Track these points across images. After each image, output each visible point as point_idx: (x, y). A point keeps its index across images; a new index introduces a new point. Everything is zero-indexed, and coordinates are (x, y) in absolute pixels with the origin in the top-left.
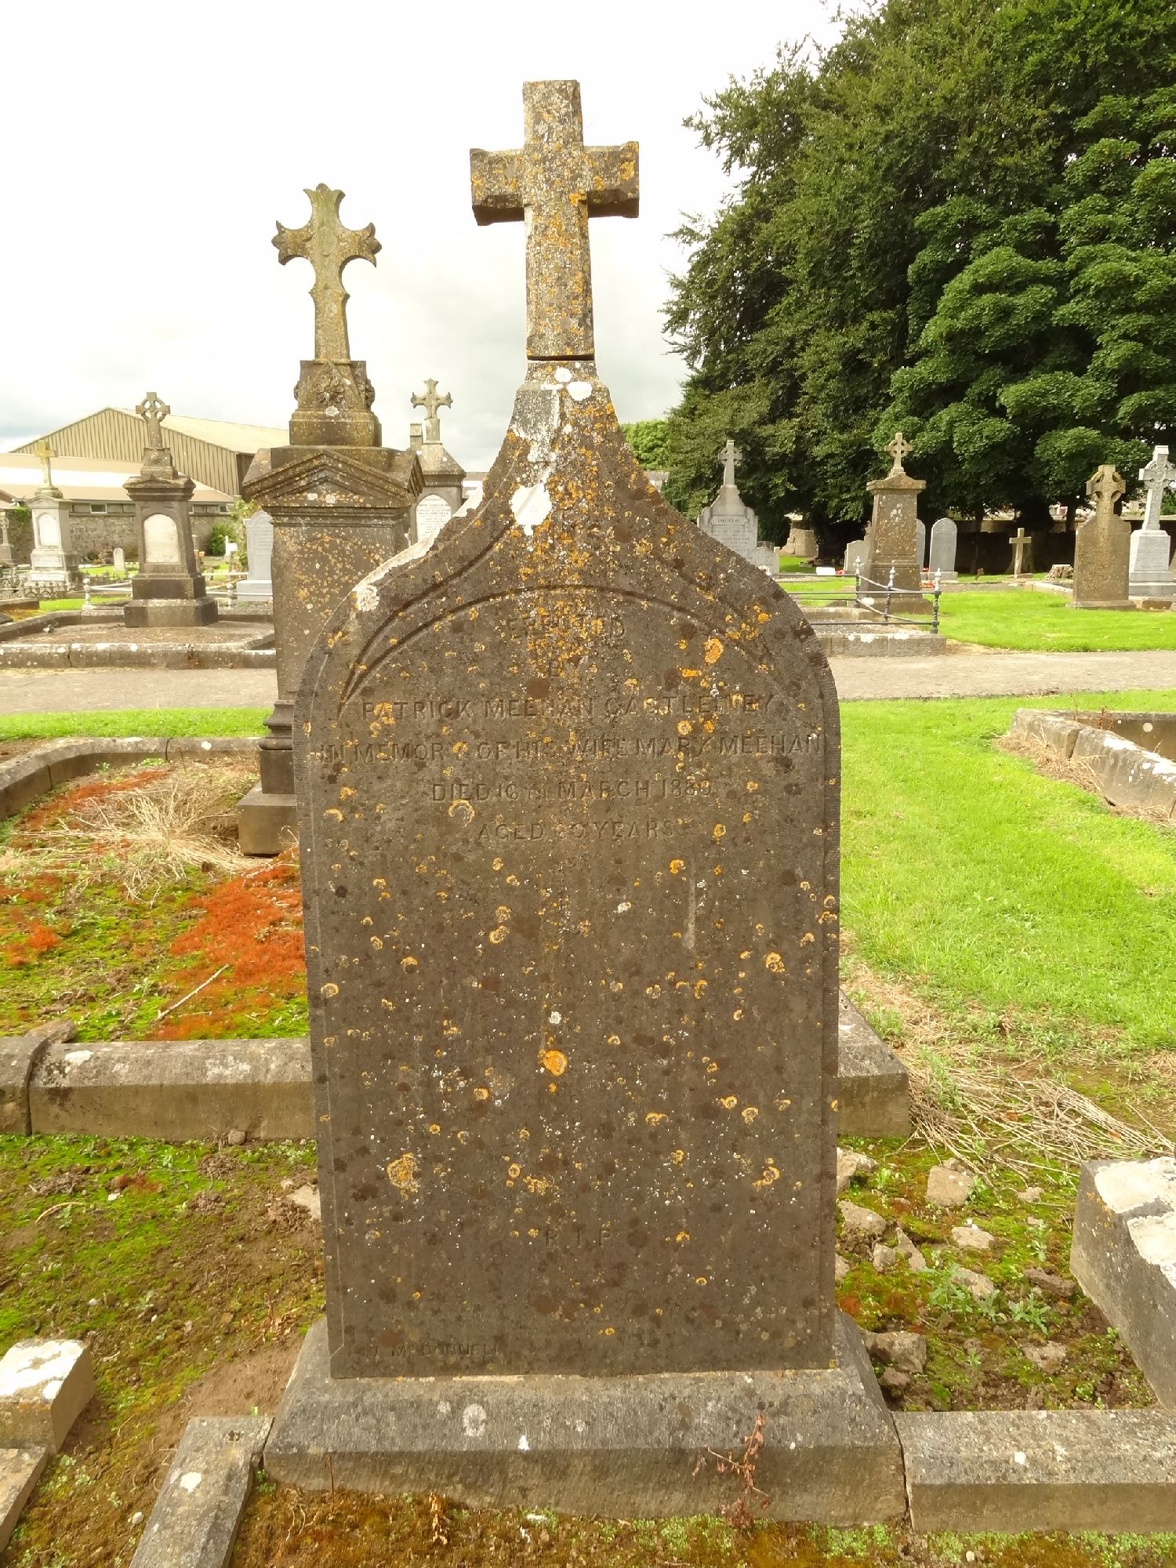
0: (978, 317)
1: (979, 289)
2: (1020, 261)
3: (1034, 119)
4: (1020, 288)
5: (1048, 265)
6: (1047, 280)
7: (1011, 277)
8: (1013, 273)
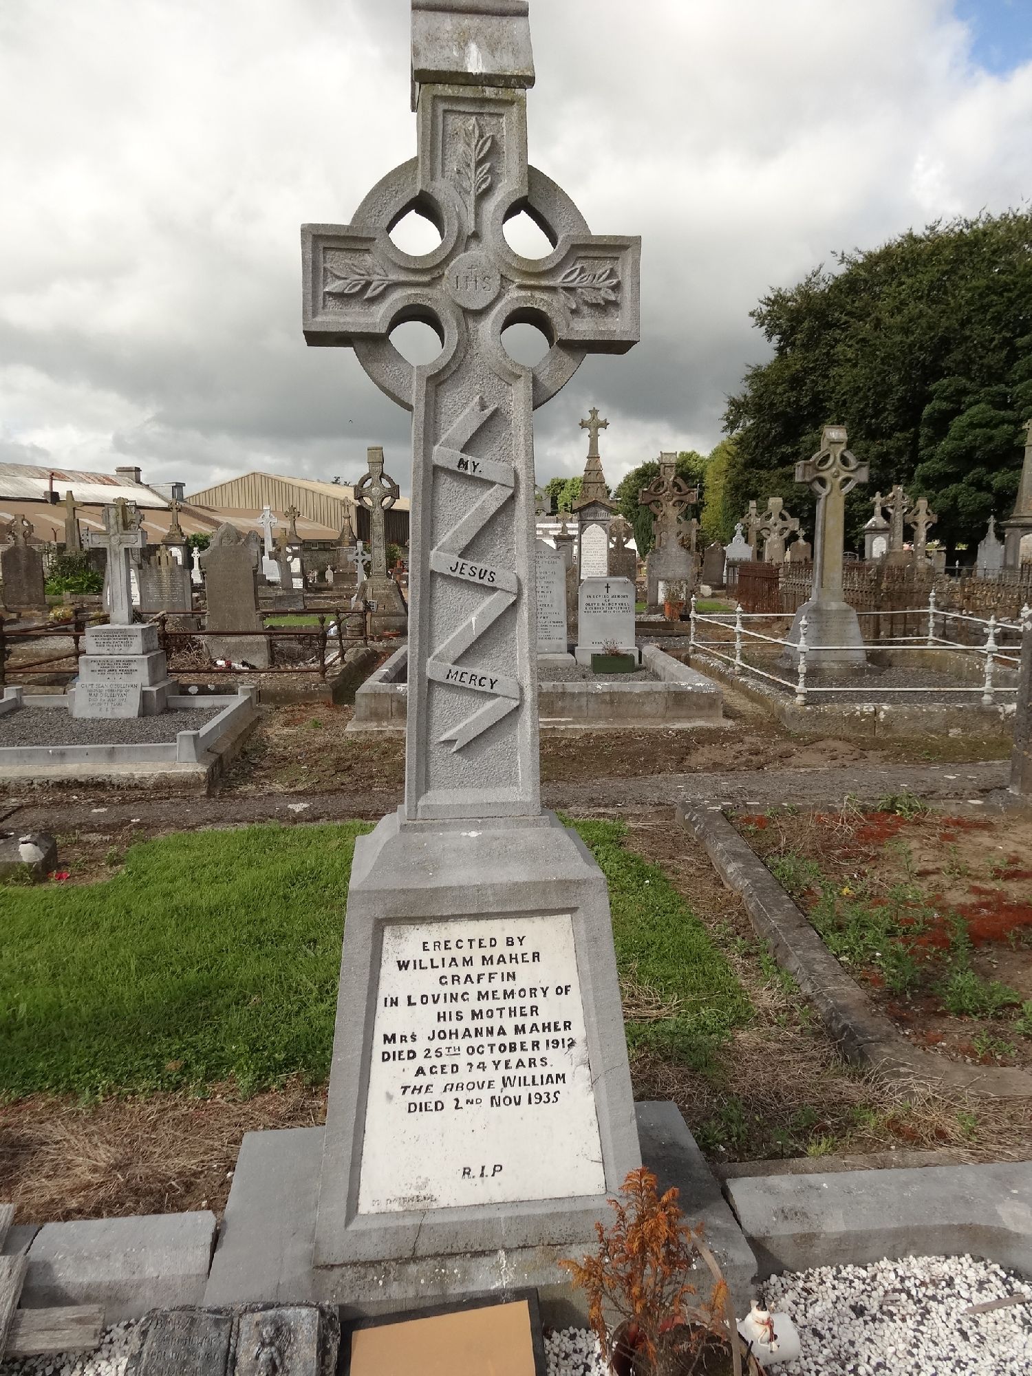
0: (975, 440)
1: (972, 426)
2: (993, 413)
3: (993, 339)
4: (996, 426)
5: (1009, 414)
6: (1010, 422)
7: (991, 421)
8: (992, 418)
